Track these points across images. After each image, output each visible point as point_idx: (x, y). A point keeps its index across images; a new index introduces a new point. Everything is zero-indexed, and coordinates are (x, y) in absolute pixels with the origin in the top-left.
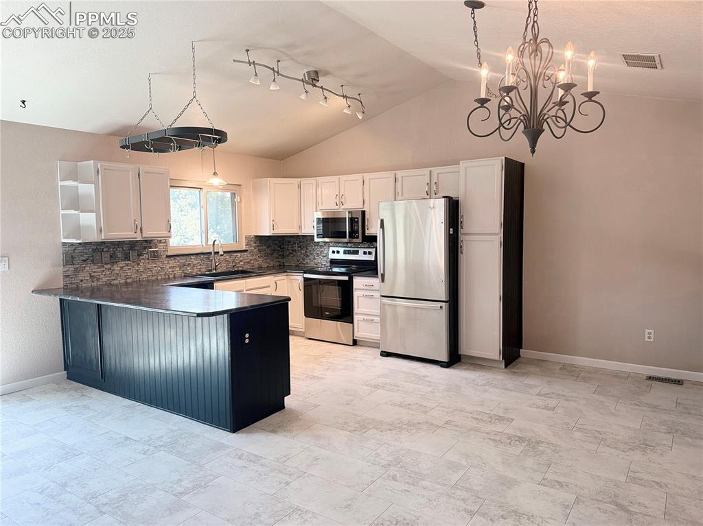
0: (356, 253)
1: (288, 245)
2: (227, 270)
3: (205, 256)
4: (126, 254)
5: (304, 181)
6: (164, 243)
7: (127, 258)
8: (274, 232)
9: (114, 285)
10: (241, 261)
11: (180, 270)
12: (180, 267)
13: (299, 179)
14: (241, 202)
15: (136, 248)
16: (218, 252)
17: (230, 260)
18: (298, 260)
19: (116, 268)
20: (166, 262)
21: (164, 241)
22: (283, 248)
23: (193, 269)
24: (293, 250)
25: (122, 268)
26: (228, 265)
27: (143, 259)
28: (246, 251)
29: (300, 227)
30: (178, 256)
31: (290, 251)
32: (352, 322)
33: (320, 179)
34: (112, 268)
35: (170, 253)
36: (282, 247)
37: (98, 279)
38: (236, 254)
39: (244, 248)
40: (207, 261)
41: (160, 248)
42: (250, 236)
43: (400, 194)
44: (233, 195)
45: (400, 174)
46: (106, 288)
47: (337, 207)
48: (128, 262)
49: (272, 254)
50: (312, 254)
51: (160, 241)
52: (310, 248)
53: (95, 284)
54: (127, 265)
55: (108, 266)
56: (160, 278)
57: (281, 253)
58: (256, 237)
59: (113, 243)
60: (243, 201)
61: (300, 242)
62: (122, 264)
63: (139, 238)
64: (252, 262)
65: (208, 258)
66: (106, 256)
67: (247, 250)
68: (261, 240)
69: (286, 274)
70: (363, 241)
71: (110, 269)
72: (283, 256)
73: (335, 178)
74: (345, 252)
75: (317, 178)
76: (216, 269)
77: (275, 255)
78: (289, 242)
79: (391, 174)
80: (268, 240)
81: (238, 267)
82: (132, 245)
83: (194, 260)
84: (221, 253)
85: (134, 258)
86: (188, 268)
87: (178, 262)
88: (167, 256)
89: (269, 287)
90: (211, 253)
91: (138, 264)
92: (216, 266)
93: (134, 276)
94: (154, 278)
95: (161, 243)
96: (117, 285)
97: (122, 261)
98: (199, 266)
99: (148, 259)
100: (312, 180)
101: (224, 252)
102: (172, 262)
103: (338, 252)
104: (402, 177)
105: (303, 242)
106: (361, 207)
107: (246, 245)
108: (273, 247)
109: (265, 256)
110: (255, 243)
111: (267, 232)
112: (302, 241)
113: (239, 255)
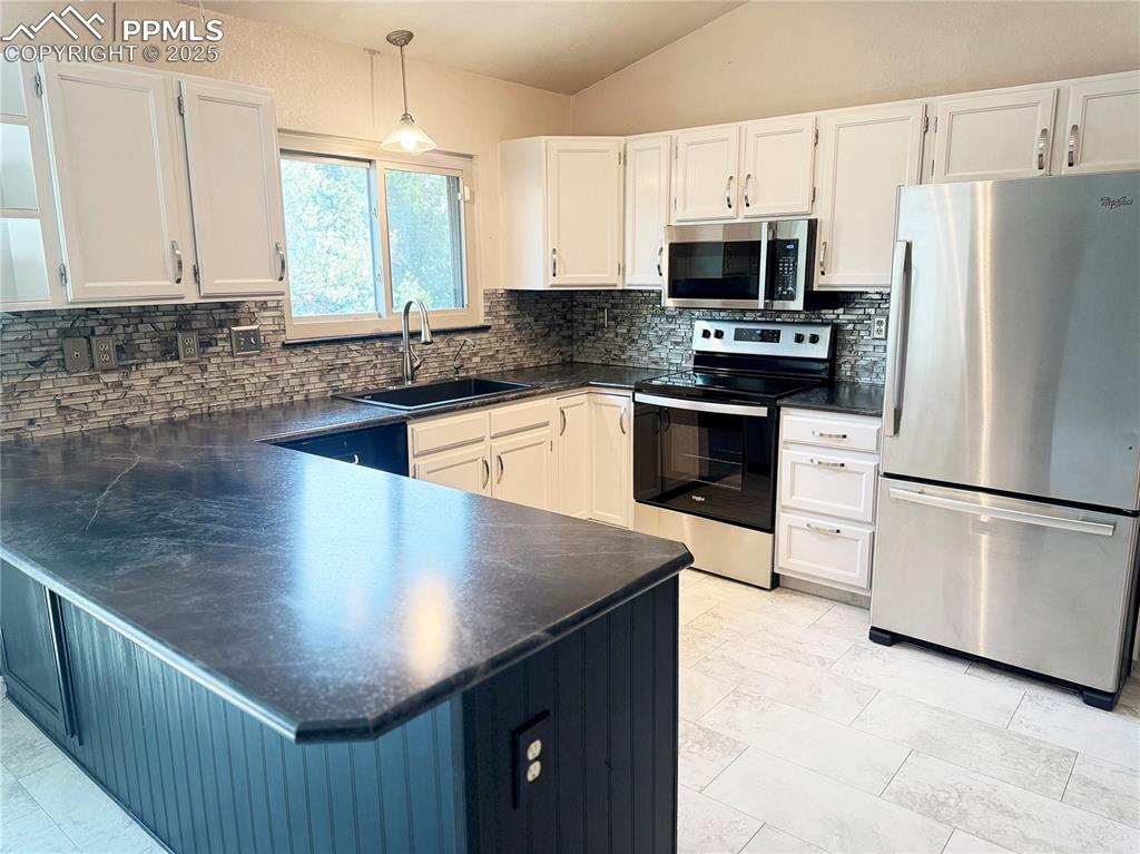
0: (773, 337)
1: (585, 313)
2: (443, 377)
3: (385, 344)
4: (165, 341)
5: (635, 143)
6: (276, 308)
7: (169, 351)
8: (556, 281)
9: (136, 430)
10: (475, 354)
11: (321, 381)
12: (322, 374)
13: (622, 138)
14: (472, 201)
15: (196, 324)
16: (419, 334)
17: (449, 351)
18: (608, 352)
19: (139, 382)
20: (284, 361)
21: (274, 304)
22: (571, 321)
23: (355, 376)
24: (595, 326)
25: (155, 381)
26: (442, 364)
27: (218, 354)
28: (485, 329)
29: (622, 270)
30: (315, 343)
31: (589, 328)
32: (772, 530)
33: (683, 136)
34: (126, 383)
35: (292, 336)
36: (569, 317)
37: (85, 415)
38: (461, 338)
39: (481, 321)
40: (390, 357)
41: (265, 322)
42: (495, 292)
43: (939, 167)
44: (454, 182)
45: (941, 105)
46: (109, 440)
47: (731, 212)
48: (171, 364)
49: (547, 335)
50: (644, 337)
51: (263, 306)
52: (639, 323)
53: (75, 428)
54: (171, 372)
55: (113, 378)
56: (265, 403)
57: (566, 333)
58: (511, 292)
59: (123, 312)
60: (478, 200)
61: (614, 306)
62: (155, 369)
63: (191, 298)
64: (500, 356)
65: (394, 349)
66: (105, 348)
67: (489, 327)
68: (522, 300)
69: (586, 389)
70: (807, 305)
71: (118, 385)
72: (570, 340)
73: (728, 130)
74: (739, 336)
75: (674, 133)
76: (413, 378)
77: (554, 338)
78: (586, 306)
79: (912, 110)
80: (537, 302)
81: (467, 370)
82: (183, 316)
83: (357, 355)
84: (426, 336)
85: (190, 351)
86: (343, 376)
87: (316, 359)
88: (285, 346)
89: (546, 424)
90: (399, 335)
91: (204, 369)
92: (414, 370)
93: (193, 402)
94: (250, 405)
95: (265, 309)
96: (143, 430)
97: (155, 360)
98: (372, 371)
99: (231, 354)
100: (660, 140)
101: (434, 333)
102: (299, 360)
103: (719, 334)
104: (952, 115)
105: (623, 307)
106: (806, 209)
107: (487, 314)
108: (549, 318)
109: (530, 341)
110: (508, 308)
111: (537, 281)
112: (617, 305)
113: (469, 339)
